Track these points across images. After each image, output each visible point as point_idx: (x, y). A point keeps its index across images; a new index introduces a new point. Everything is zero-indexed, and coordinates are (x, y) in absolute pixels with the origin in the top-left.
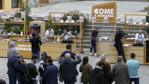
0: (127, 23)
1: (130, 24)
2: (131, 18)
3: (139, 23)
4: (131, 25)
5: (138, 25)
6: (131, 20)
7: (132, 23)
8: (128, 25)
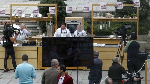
0: (13, 15)
1: (17, 17)
2: (19, 9)
3: (30, 15)
4: (19, 18)
5: (28, 18)
6: (20, 12)
7: (19, 15)
8: (15, 18)
